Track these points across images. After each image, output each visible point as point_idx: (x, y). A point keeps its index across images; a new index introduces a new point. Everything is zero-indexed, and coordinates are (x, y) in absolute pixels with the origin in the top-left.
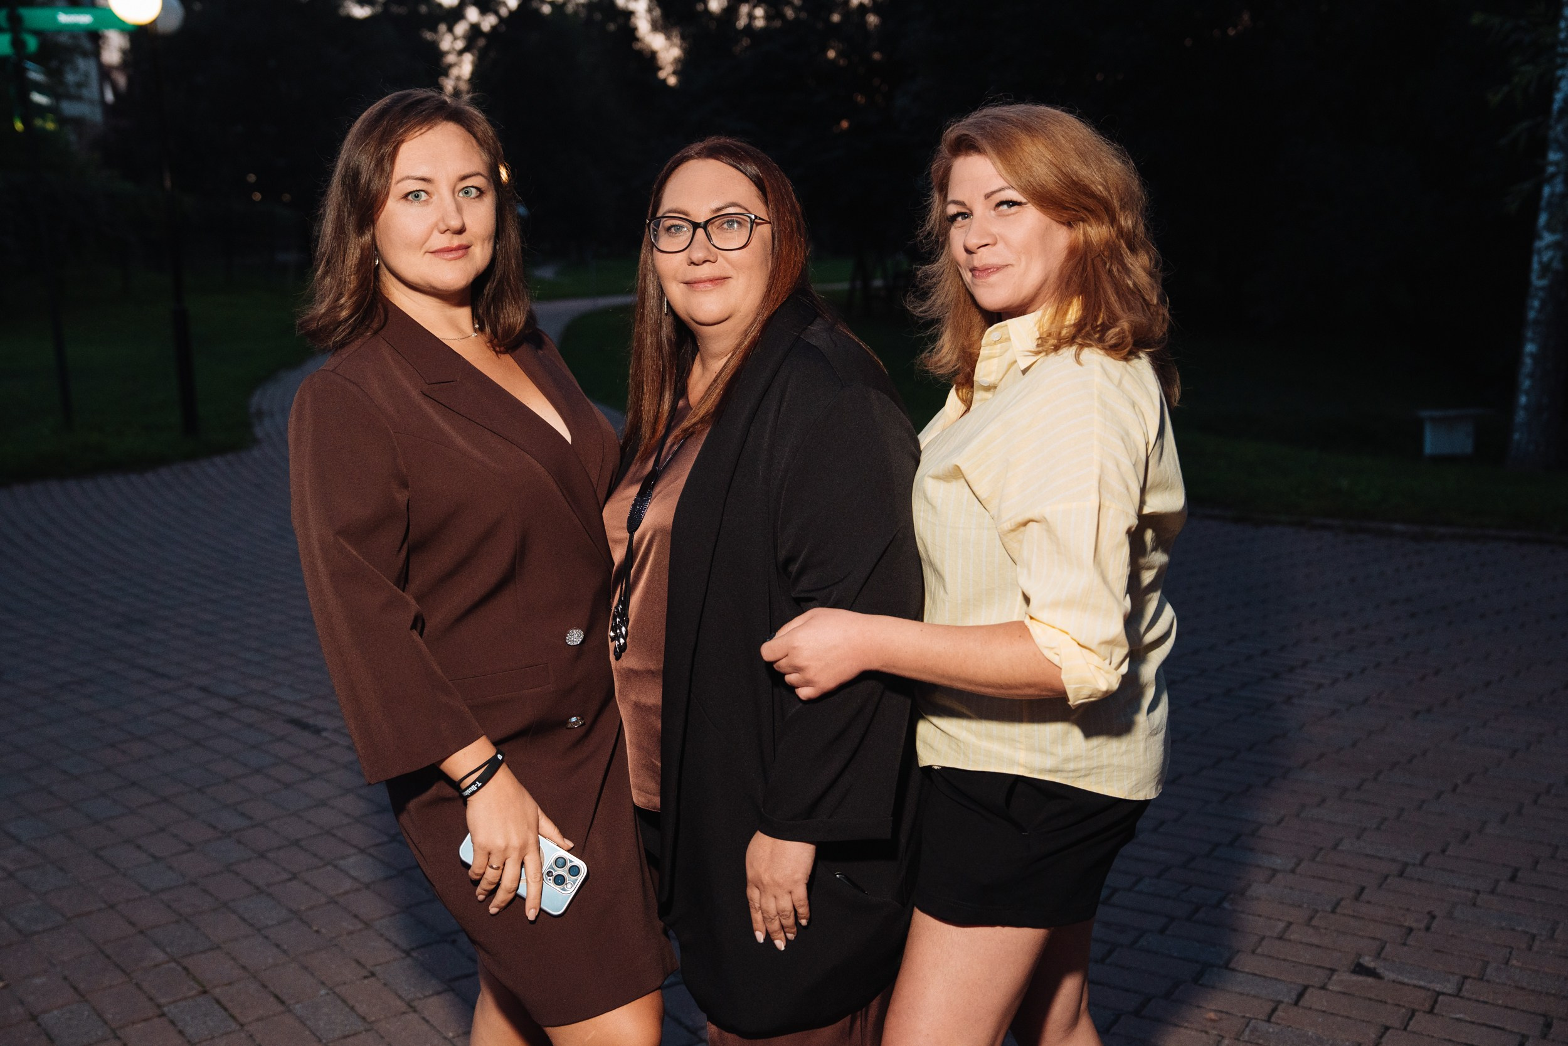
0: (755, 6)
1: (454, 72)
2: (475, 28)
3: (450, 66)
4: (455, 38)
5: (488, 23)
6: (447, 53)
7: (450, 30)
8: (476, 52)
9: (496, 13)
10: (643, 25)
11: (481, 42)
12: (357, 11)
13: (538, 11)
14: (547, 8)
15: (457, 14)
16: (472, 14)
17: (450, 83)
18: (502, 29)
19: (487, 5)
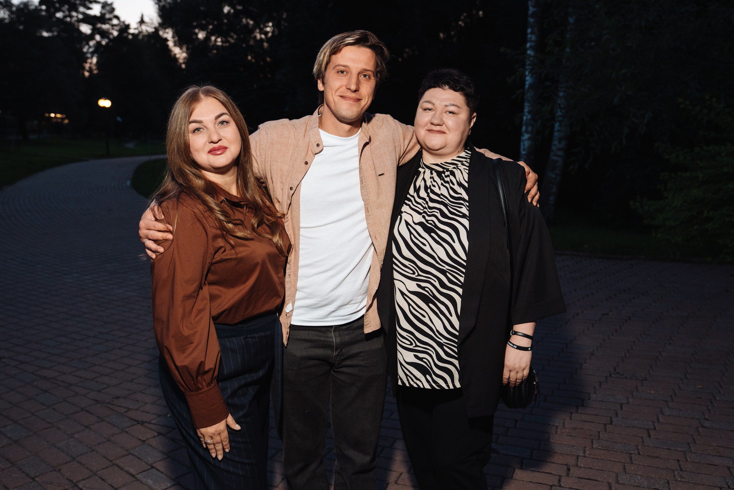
0: (218, 37)
1: (89, 61)
2: (99, 44)
3: (87, 58)
4: (90, 47)
5: (105, 41)
6: (86, 53)
7: (88, 44)
8: (99, 54)
9: (108, 38)
10: (171, 44)
11: (102, 49)
12: (45, 34)
13: (127, 38)
14: (130, 37)
15: (91, 37)
16: (98, 37)
17: (87, 66)
18: (111, 44)
19: (104, 34)
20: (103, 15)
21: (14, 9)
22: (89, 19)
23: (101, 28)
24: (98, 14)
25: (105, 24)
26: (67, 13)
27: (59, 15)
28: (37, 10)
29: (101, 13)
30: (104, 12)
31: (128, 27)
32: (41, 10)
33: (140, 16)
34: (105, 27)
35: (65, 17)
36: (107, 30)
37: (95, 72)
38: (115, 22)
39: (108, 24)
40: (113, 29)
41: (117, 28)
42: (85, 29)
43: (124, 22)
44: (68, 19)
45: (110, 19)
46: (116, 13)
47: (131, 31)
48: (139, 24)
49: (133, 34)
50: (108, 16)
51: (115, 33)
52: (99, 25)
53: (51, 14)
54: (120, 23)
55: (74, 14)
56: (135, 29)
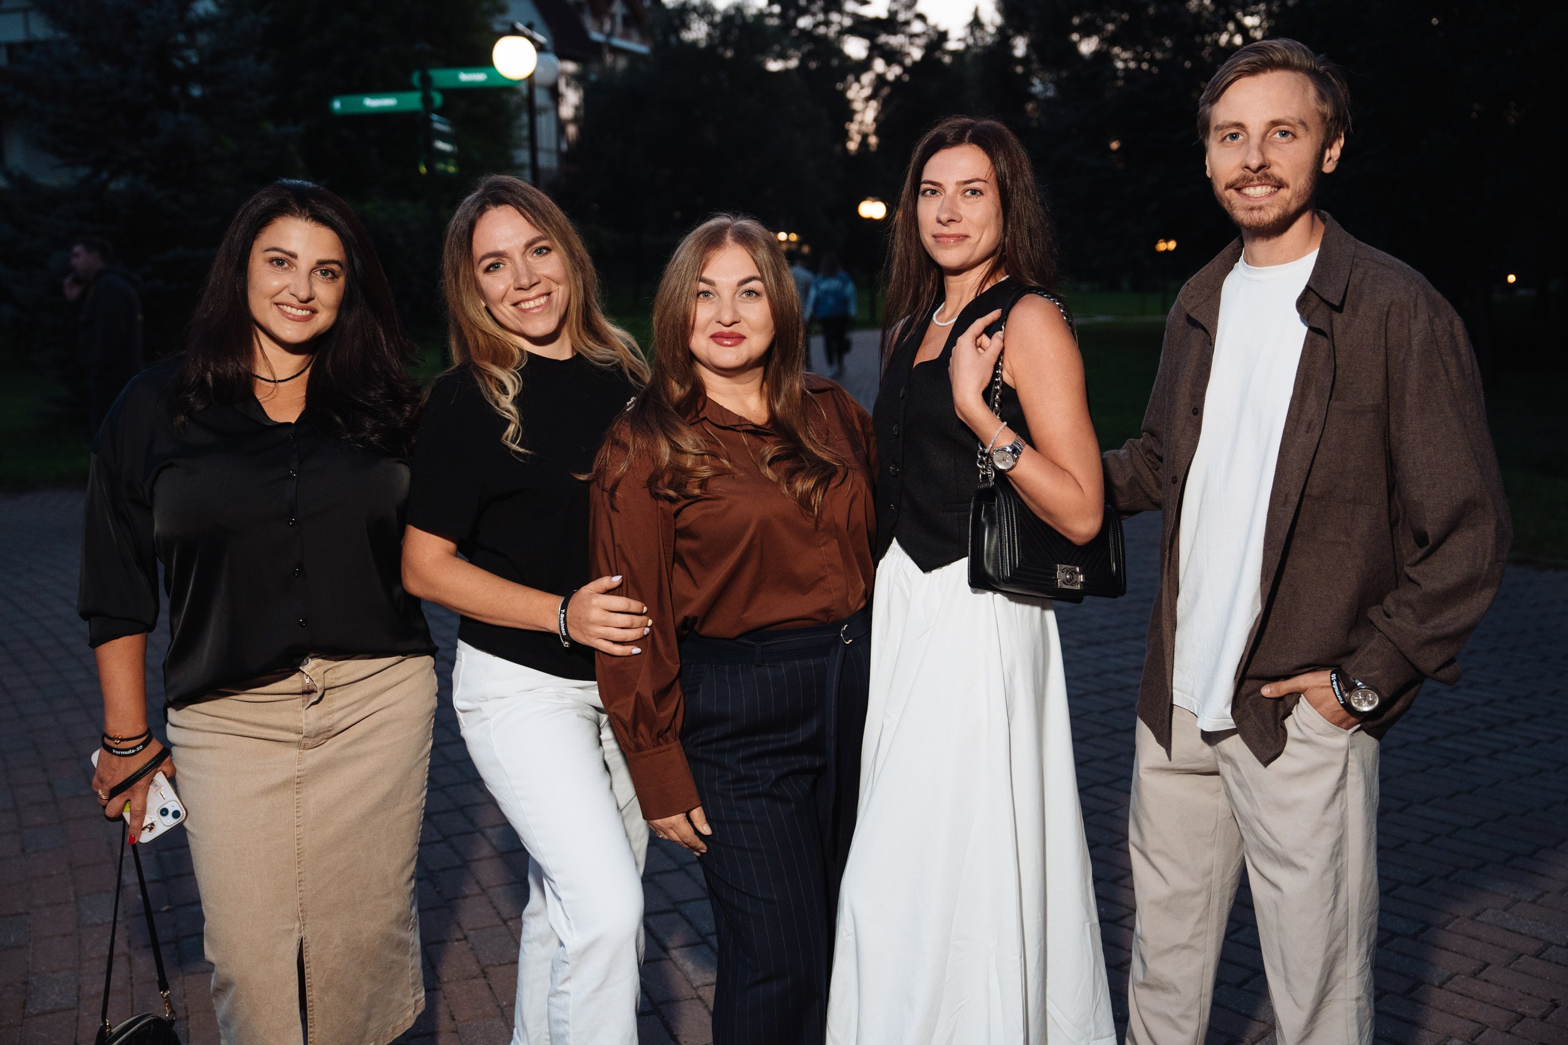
1: (858, 117)
2: (881, 79)
3: (856, 112)
4: (862, 88)
5: (893, 72)
6: (855, 101)
7: (858, 80)
8: (881, 101)
9: (901, 64)
11: (885, 91)
12: (774, 66)
13: (939, 61)
14: (947, 59)
15: (865, 65)
16: (879, 65)
17: (853, 127)
18: (906, 78)
19: (892, 56)
20: (893, 14)
21: (718, 18)
22: (864, 27)
23: (887, 44)
24: (883, 14)
25: (894, 33)
26: (821, 17)
27: (804, 22)
28: (761, 16)
29: (890, 11)
30: (895, 7)
31: (943, 36)
32: (771, 15)
33: (972, 10)
34: (896, 41)
35: (816, 25)
36: (898, 49)
37: (873, 140)
38: (917, 27)
39: (903, 33)
40: (911, 44)
41: (921, 41)
42: (855, 48)
43: (935, 28)
44: (822, 30)
45: (907, 23)
46: (920, 8)
47: (952, 45)
48: (968, 31)
49: (954, 53)
50: (902, 17)
51: (917, 54)
52: (883, 38)
53: (787, 22)
54: (928, 29)
55: (835, 17)
56: (959, 40)
